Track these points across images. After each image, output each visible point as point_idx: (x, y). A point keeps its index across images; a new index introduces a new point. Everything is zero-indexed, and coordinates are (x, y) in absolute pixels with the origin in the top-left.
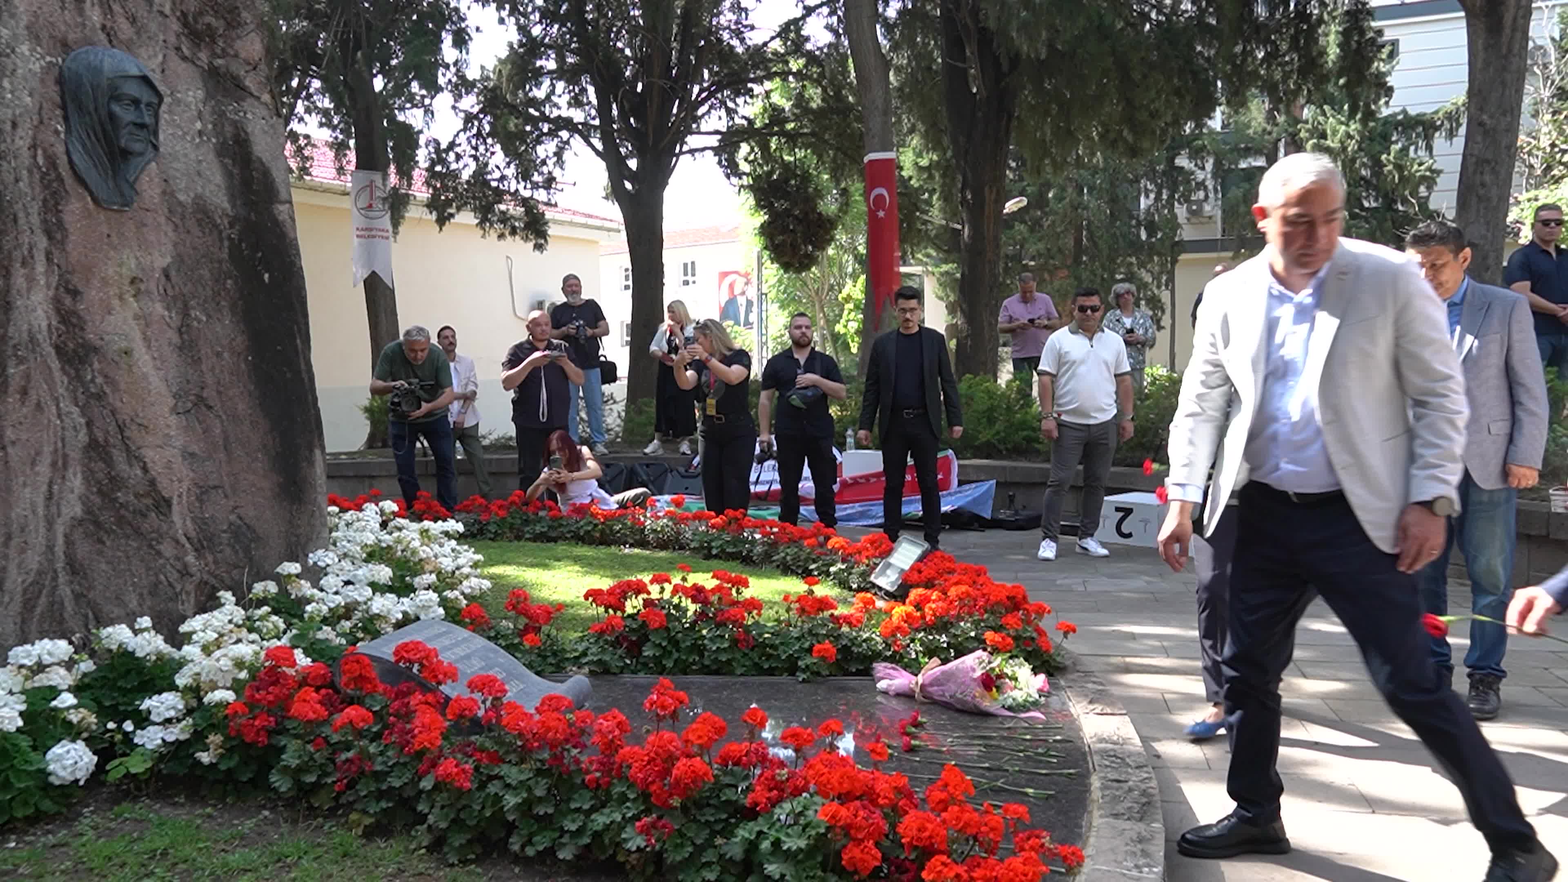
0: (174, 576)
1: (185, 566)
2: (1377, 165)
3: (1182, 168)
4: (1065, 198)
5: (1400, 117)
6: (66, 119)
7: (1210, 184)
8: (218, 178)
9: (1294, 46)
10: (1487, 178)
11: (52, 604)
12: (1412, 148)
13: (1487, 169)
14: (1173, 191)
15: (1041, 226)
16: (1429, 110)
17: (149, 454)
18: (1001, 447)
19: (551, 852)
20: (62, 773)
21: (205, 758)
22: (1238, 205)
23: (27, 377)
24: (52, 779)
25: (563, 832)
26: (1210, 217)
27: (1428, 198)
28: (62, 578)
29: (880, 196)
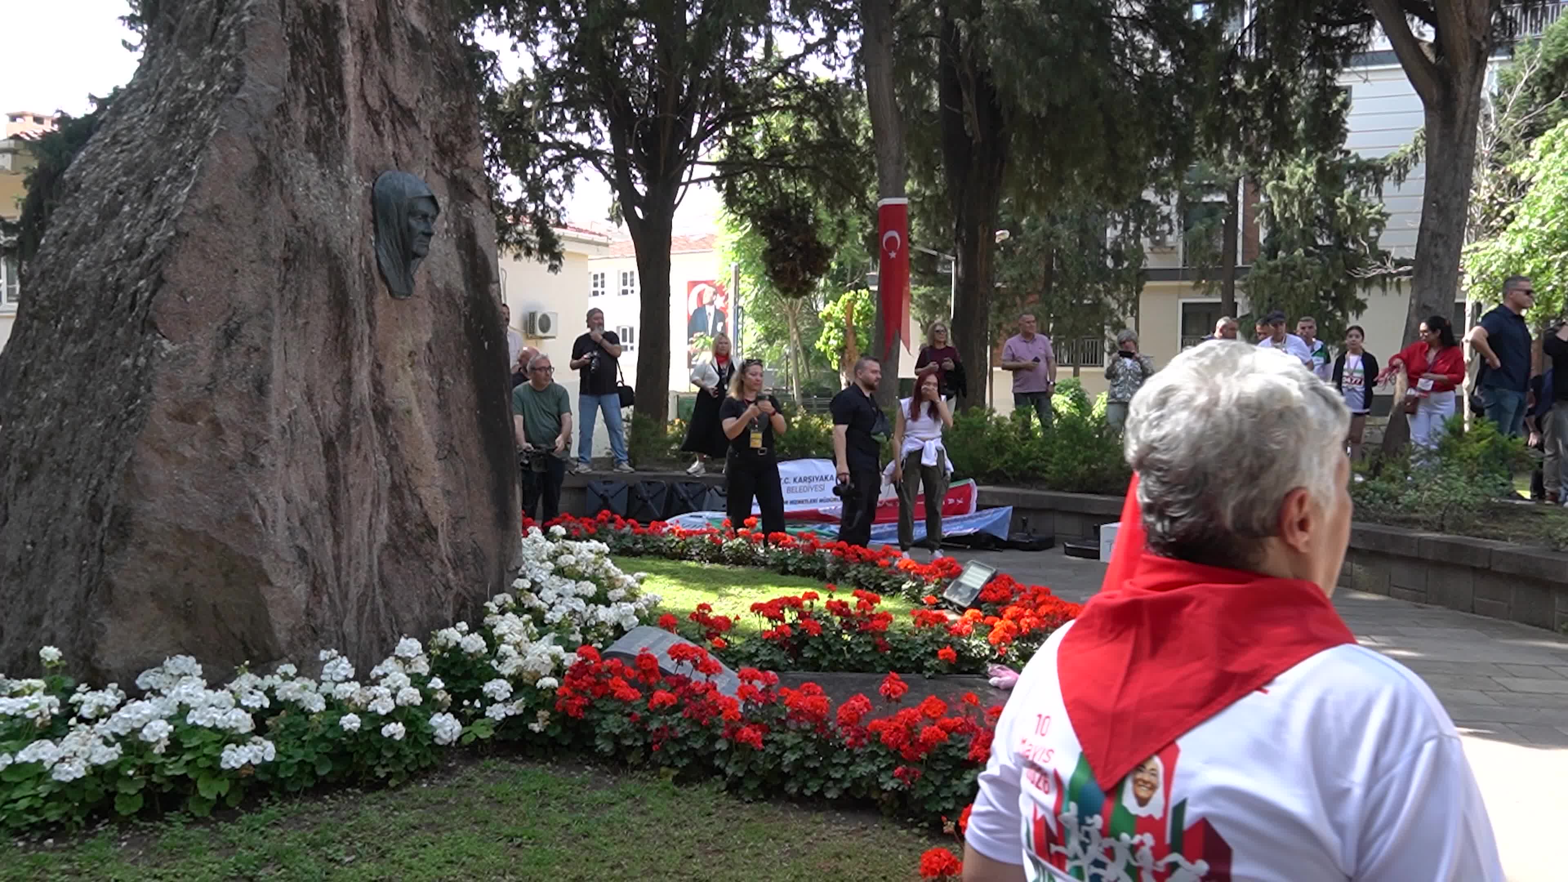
0: (441, 589)
1: (448, 580)
2: (1331, 207)
3: (1149, 201)
5: (1354, 161)
6: (376, 231)
7: (1174, 217)
8: (458, 267)
9: (1268, 114)
10: (1441, 250)
11: (372, 610)
12: (1363, 192)
13: (1440, 242)
14: (1140, 222)
15: (1013, 252)
16: (1379, 155)
17: (423, 492)
18: (1009, 474)
19: (820, 794)
20: (444, 736)
21: (536, 727)
22: (1200, 239)
23: (360, 435)
24: (437, 740)
25: (829, 778)
26: (1173, 248)
27: (1377, 238)
28: (378, 591)
29: (893, 239)
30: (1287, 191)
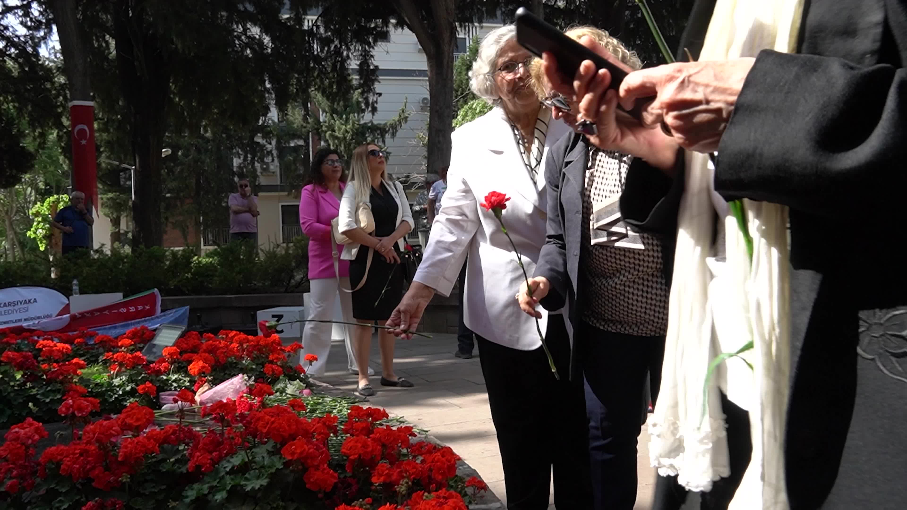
3: (259, 143)
4: (189, 155)
5: (370, 125)
7: (275, 153)
14: (254, 155)
22: (289, 165)
26: (273, 173)
29: (83, 130)
30: (337, 138)
